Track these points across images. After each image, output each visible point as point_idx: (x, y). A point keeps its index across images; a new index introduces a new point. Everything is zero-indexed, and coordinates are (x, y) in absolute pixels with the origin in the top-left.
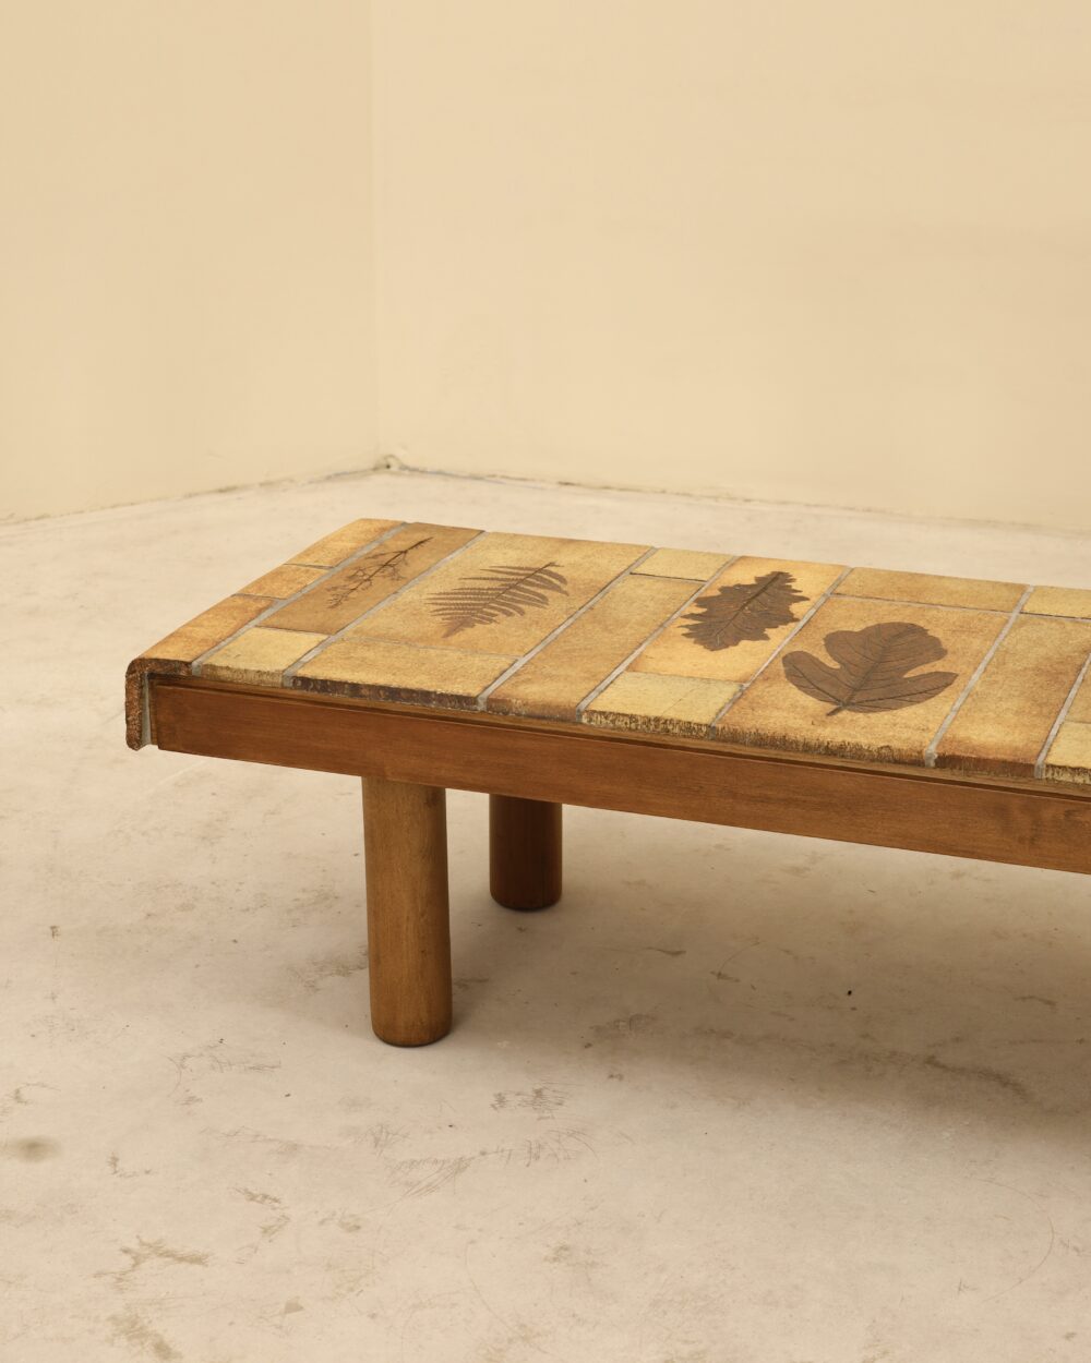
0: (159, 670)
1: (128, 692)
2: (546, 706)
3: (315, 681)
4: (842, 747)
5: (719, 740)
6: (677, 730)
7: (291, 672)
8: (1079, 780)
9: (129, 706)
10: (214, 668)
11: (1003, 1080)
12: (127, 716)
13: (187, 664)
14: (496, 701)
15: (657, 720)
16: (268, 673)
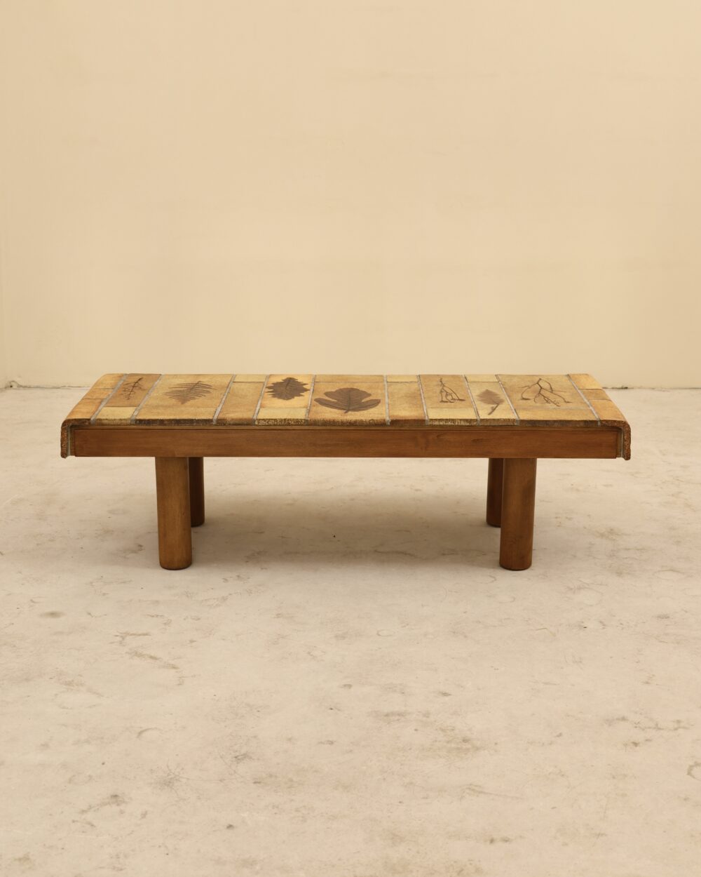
0: (76, 423)
1: (62, 434)
2: (241, 419)
3: (144, 420)
4: (355, 422)
5: (309, 425)
6: (292, 423)
7: (134, 418)
8: (441, 423)
9: (62, 440)
10: (100, 420)
11: (405, 553)
12: (61, 444)
13: (89, 420)
14: (220, 420)
15: (285, 420)
16: (124, 420)
